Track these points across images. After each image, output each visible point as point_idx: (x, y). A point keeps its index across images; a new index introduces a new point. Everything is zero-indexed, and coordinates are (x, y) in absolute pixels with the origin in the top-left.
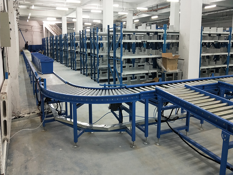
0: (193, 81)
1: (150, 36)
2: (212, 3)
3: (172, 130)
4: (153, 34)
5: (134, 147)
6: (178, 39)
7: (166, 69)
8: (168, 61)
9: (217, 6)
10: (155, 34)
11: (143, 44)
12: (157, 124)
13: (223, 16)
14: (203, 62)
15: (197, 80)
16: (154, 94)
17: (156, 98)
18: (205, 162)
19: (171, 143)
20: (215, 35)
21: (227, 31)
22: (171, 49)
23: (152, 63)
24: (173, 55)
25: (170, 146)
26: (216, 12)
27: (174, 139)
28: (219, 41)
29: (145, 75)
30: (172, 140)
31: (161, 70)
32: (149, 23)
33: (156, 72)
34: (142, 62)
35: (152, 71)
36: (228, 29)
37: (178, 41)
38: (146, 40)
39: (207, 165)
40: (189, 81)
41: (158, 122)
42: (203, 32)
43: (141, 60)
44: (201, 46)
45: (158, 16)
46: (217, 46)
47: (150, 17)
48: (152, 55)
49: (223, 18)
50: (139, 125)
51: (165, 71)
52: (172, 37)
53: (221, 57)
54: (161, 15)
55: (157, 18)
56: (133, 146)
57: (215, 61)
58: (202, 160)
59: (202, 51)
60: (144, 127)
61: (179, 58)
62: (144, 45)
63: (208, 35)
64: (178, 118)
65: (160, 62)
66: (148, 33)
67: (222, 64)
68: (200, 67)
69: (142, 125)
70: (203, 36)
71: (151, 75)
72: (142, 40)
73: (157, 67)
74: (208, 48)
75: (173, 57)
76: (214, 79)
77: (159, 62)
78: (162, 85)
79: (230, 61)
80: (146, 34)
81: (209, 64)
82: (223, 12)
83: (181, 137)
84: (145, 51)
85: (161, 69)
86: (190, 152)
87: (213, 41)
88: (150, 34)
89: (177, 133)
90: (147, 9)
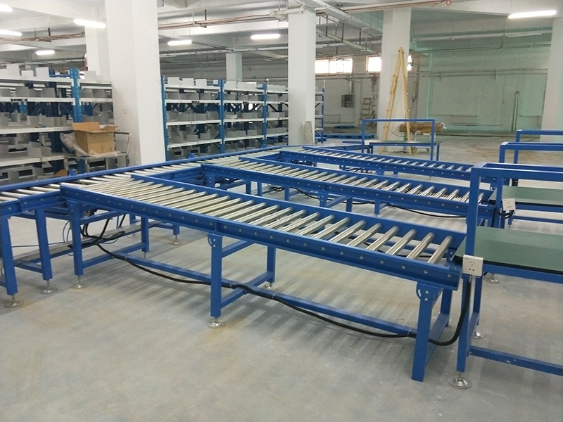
0: (150, 167)
1: (36, 89)
2: (183, 36)
3: (111, 255)
4: (43, 86)
5: (15, 304)
6: (110, 97)
7: (87, 151)
8: (89, 138)
9: (193, 43)
10: (48, 85)
11: (19, 106)
12: (72, 253)
13: (207, 60)
14: (172, 136)
15: (159, 166)
16: (58, 197)
17: (65, 205)
18: (186, 291)
19: (111, 278)
20: (193, 91)
21: (215, 85)
22: (97, 114)
23: (50, 144)
24: (102, 127)
25: (109, 283)
26: (192, 53)
27: (117, 270)
28: (201, 101)
29: (31, 167)
30: (112, 272)
31: (75, 156)
32: (31, 65)
33: (62, 160)
34: (19, 143)
35: (50, 159)
36: (216, 82)
37: (110, 100)
38: (25, 98)
39: (189, 293)
40: (141, 169)
41: (75, 248)
42: (166, 86)
43: (17, 139)
44: (165, 109)
45: (56, 50)
46: (200, 109)
47: (33, 51)
48: (45, 127)
49: (209, 64)
50: (25, 262)
51: (85, 157)
52: (95, 93)
53: (208, 127)
54: (62, 49)
55: (52, 56)
56: (13, 303)
57: (198, 134)
58: (181, 289)
59: (168, 117)
60: (40, 263)
61: (116, 130)
62: (21, 108)
63: (177, 91)
64: (123, 234)
65: (70, 139)
66: (29, 85)
67: (212, 138)
68: (166, 144)
69: (35, 261)
70: (167, 92)
71: (49, 166)
72: (14, 98)
73: (63, 150)
74: (180, 113)
75: (101, 129)
76: (194, 162)
77: (67, 139)
78: (76, 180)
79: (226, 134)
80: (22, 85)
81: (185, 139)
82: (207, 54)
83: (133, 262)
84: (24, 119)
85: (74, 152)
86: (154, 282)
87: (190, 101)
88: (35, 85)
89: (123, 258)
90: (20, 34)
